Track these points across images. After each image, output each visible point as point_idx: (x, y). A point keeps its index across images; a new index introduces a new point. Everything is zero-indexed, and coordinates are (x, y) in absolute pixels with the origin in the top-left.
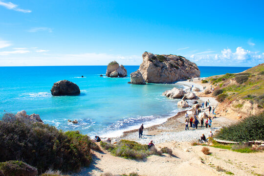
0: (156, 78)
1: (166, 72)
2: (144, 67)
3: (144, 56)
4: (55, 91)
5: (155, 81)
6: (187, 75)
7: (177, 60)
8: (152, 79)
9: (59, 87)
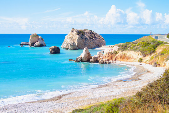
0: (83, 46)
1: (88, 42)
2: (73, 39)
3: (72, 31)
4: (53, 51)
5: (82, 48)
6: (99, 44)
7: (91, 33)
8: (80, 47)
9: (54, 50)
